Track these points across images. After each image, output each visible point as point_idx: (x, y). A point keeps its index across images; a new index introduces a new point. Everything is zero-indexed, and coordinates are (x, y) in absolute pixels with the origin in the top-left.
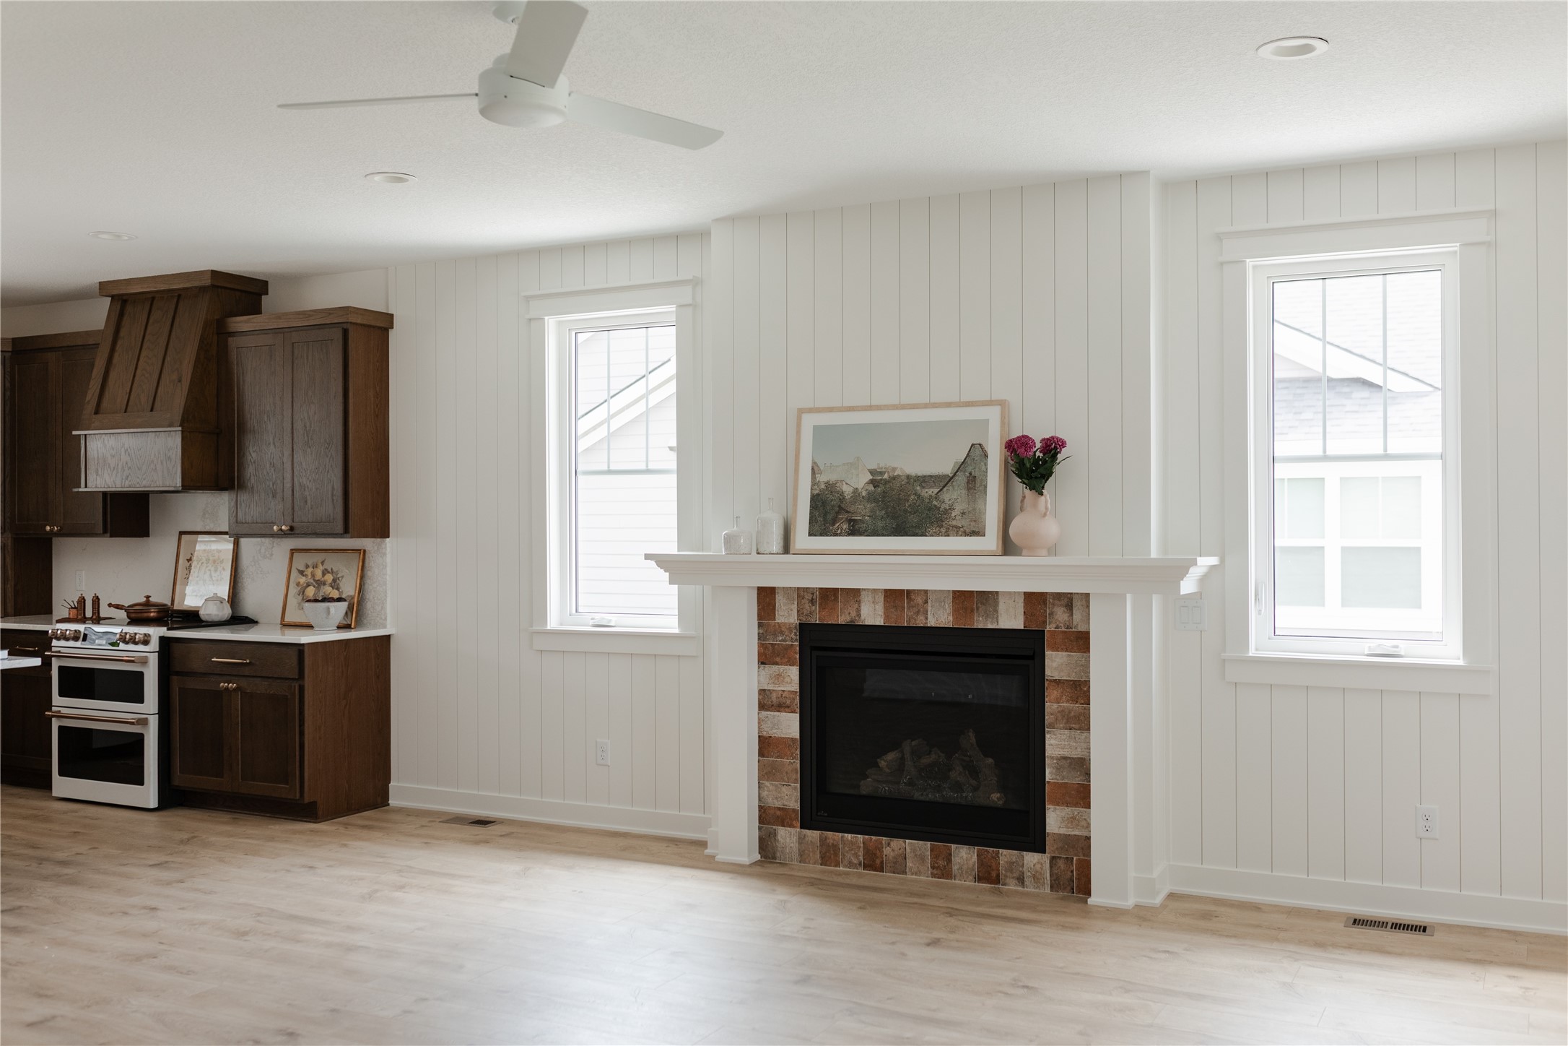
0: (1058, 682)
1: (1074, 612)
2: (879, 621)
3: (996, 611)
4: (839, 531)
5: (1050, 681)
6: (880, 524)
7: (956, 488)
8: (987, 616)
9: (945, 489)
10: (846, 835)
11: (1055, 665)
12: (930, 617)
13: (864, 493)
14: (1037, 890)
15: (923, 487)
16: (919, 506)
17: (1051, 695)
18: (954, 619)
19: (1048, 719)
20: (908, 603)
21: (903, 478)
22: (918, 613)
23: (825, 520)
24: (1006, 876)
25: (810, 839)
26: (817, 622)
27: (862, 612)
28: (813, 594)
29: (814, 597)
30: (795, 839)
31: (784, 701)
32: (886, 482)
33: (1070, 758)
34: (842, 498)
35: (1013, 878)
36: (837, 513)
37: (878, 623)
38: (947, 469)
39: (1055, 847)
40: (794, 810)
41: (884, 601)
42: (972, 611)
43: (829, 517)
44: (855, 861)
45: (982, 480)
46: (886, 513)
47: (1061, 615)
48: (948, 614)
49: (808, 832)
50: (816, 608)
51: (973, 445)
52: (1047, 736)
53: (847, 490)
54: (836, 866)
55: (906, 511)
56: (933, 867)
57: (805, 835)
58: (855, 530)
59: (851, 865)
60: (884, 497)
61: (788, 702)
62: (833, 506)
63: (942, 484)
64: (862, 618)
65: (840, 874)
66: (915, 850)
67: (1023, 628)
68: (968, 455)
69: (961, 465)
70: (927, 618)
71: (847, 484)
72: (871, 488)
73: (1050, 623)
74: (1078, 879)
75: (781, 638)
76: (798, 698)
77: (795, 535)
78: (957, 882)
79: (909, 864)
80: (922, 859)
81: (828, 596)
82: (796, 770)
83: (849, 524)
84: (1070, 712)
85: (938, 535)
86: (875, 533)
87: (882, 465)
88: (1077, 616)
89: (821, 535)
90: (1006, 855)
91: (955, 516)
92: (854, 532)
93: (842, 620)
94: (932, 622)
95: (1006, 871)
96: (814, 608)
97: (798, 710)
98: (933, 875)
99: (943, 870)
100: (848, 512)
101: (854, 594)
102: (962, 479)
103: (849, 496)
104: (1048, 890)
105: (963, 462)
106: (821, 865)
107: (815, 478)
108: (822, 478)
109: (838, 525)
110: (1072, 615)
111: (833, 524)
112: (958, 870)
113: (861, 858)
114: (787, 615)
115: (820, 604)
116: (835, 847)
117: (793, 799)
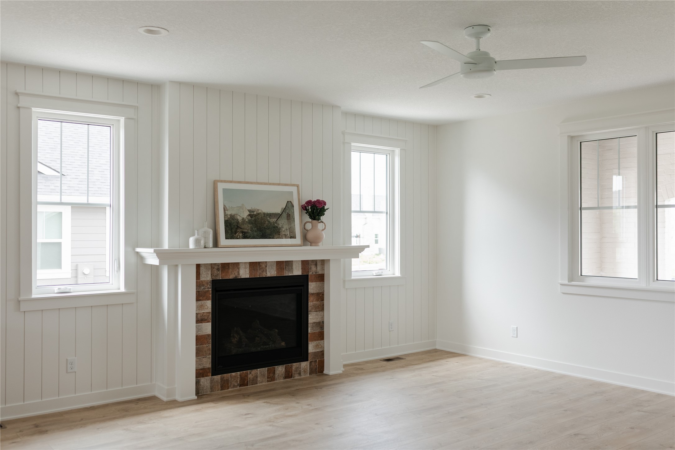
0: (313, 294)
1: (318, 267)
2: (247, 276)
3: (292, 268)
4: (239, 237)
5: (310, 294)
6: (255, 234)
7: (283, 219)
8: (289, 271)
9: (279, 219)
10: (232, 373)
11: (312, 287)
12: (268, 272)
13: (247, 220)
14: (305, 376)
15: (271, 218)
16: (270, 226)
17: (311, 299)
18: (277, 273)
19: (310, 308)
20: (259, 267)
21: (262, 214)
22: (263, 271)
23: (232, 232)
24: (295, 374)
25: (216, 380)
26: (220, 279)
27: (240, 273)
28: (218, 266)
29: (219, 267)
30: (209, 382)
31: (204, 318)
32: (255, 215)
33: (316, 322)
34: (238, 222)
35: (297, 374)
36: (237, 229)
37: (247, 277)
38: (279, 211)
39: (311, 357)
40: (208, 368)
41: (249, 267)
42: (284, 269)
43: (234, 230)
44: (236, 384)
45: (292, 216)
46: (257, 229)
47: (313, 268)
48: (275, 271)
49: (215, 377)
50: (220, 273)
51: (288, 202)
52: (309, 315)
53: (240, 218)
54: (228, 389)
55: (265, 228)
56: (268, 378)
57: (214, 379)
58: (245, 236)
59: (234, 386)
60: (255, 222)
61: (206, 318)
62: (234, 225)
63: (278, 217)
64: (240, 275)
65: (229, 392)
66: (260, 372)
67: (301, 274)
68: (286, 206)
69: (284, 210)
70: (266, 273)
71: (239, 216)
72: (249, 218)
73: (310, 271)
74: (318, 368)
75: (203, 288)
76: (211, 315)
77: (220, 239)
78: (277, 381)
79: (259, 379)
80: (264, 375)
81: (225, 266)
82: (210, 349)
83: (242, 234)
84: (316, 305)
85: (279, 238)
86: (254, 238)
87: (253, 208)
88: (319, 268)
89: (231, 239)
90: (295, 365)
91: (284, 230)
92: (245, 237)
93: (231, 277)
94: (269, 275)
95: (295, 372)
96: (219, 272)
97: (211, 321)
98: (268, 381)
99: (271, 378)
100: (241, 228)
101: (237, 265)
102: (285, 215)
103: (241, 221)
104: (308, 375)
105: (285, 209)
106: (221, 390)
107: (225, 212)
108: (229, 213)
109: (237, 234)
110: (317, 268)
111: (236, 234)
112: (277, 376)
113: (239, 382)
114: (207, 277)
115: (222, 271)
116: (228, 381)
117: (208, 363)
